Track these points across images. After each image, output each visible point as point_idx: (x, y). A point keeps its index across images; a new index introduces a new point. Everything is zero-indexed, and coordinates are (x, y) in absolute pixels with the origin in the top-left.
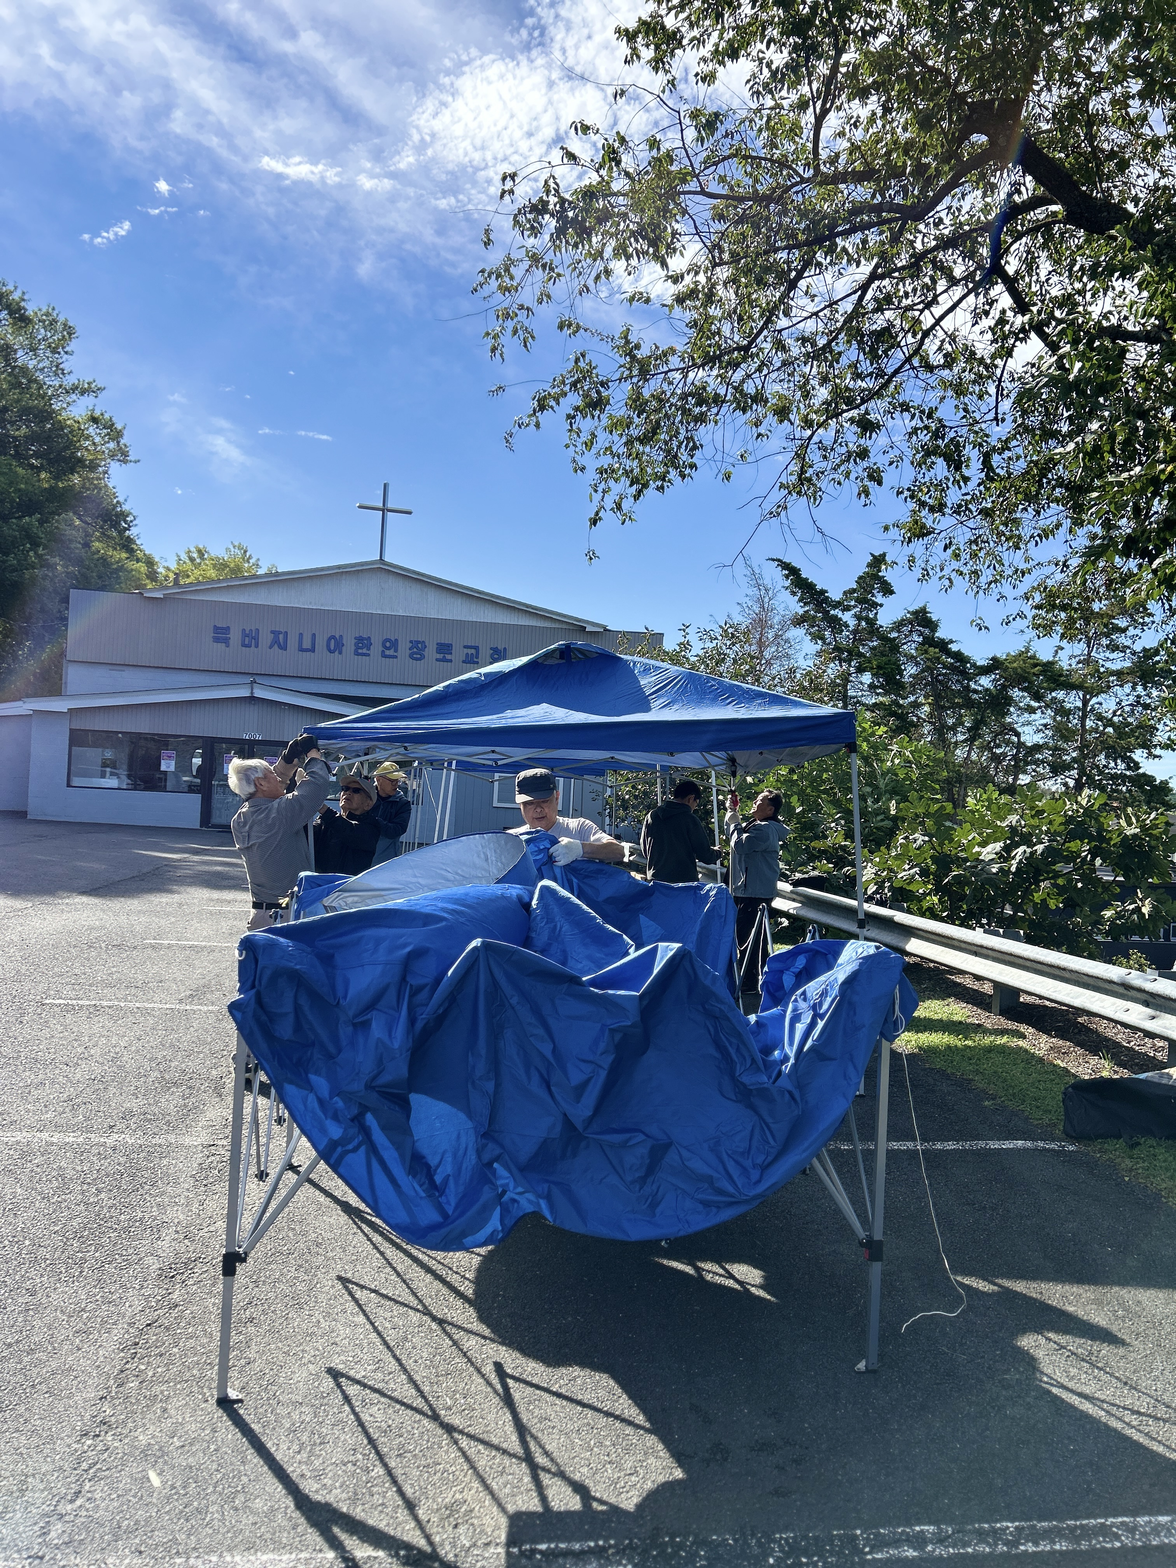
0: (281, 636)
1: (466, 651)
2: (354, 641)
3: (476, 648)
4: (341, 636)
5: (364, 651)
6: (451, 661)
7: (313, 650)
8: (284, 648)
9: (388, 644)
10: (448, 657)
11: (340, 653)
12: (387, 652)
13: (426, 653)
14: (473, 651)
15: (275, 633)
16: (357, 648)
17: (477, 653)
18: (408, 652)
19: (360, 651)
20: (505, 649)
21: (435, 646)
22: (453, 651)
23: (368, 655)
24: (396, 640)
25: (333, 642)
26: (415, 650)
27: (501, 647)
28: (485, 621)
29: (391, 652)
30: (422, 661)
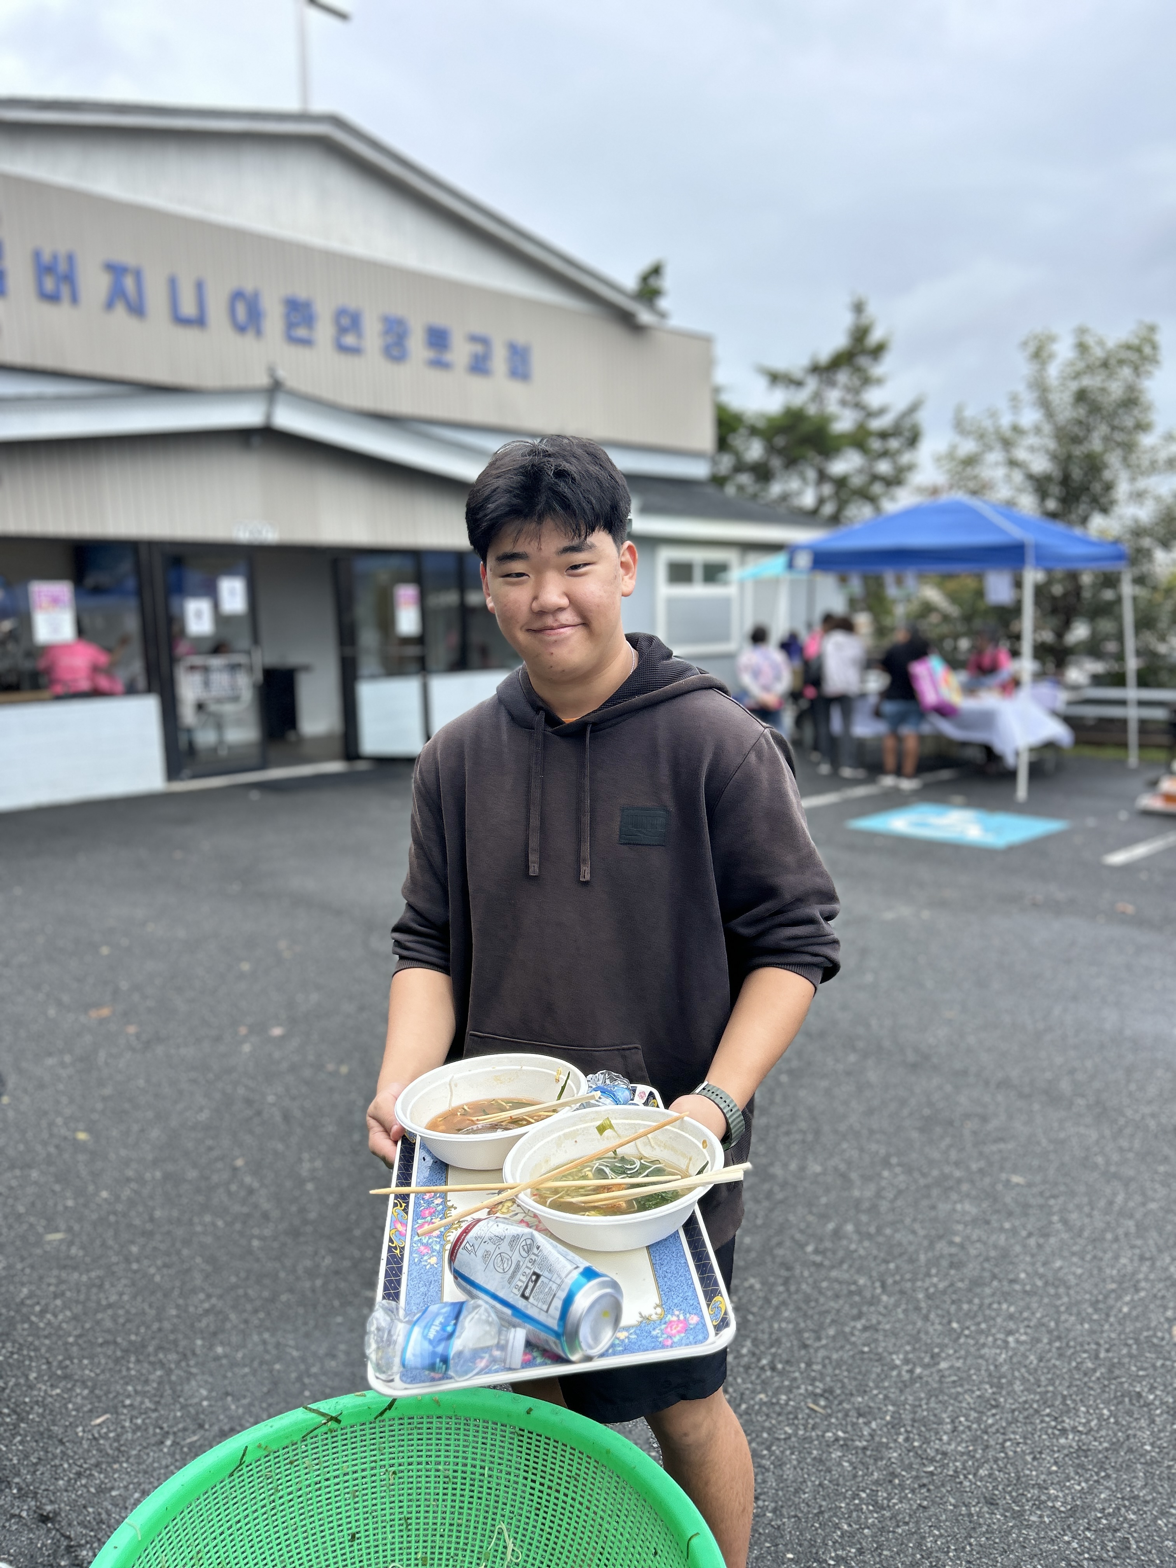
0: (129, 283)
1: (471, 346)
2: (282, 308)
3: (485, 341)
4: (255, 293)
5: (301, 332)
6: (449, 366)
7: (199, 321)
8: (137, 309)
9: (344, 321)
10: (445, 356)
11: (259, 332)
12: (345, 340)
13: (409, 344)
15: (116, 270)
16: (290, 326)
17: (488, 351)
18: (381, 341)
19: (296, 332)
20: (527, 346)
21: (423, 333)
22: (452, 346)
23: (312, 343)
24: (359, 312)
25: (241, 305)
26: (391, 337)
27: (521, 343)
28: (495, 285)
29: (352, 339)
30: (405, 365)
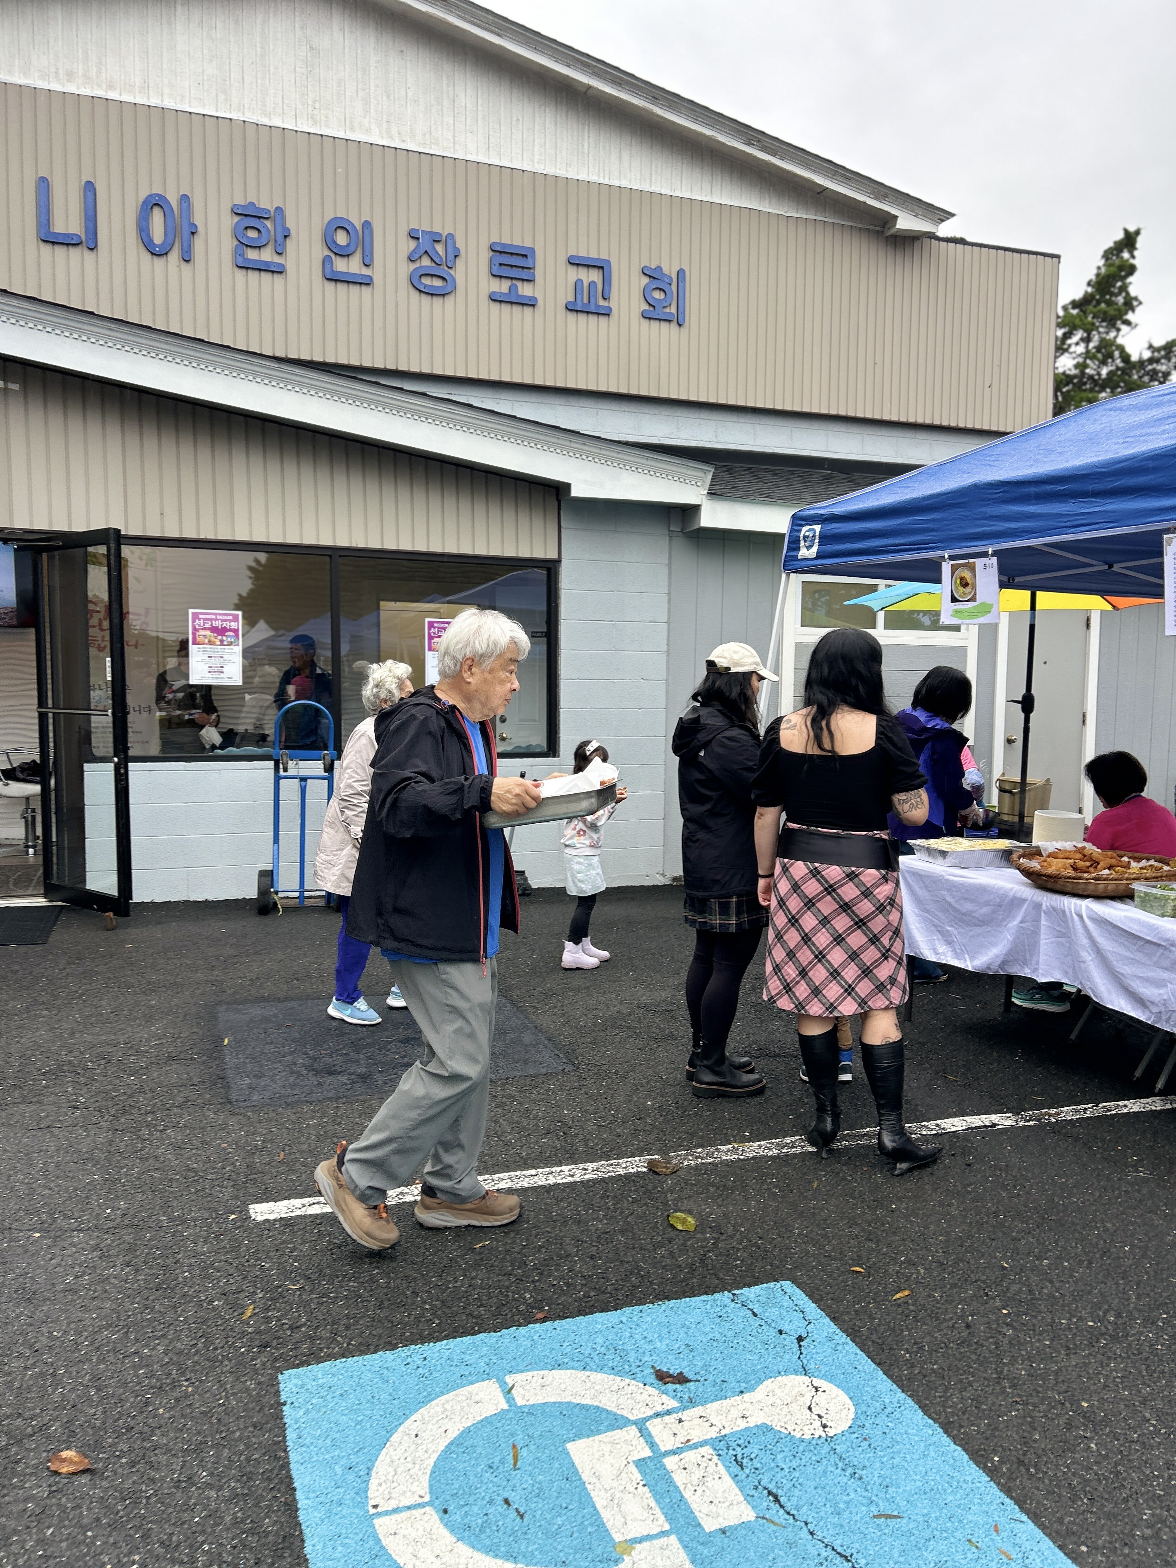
1: (575, 274)
2: (229, 221)
3: (601, 267)
5: (267, 255)
6: (531, 303)
7: (89, 241)
9: (341, 239)
10: (525, 290)
11: (187, 258)
12: (340, 265)
13: (459, 273)
14: (595, 276)
16: (242, 244)
17: (607, 281)
18: (406, 269)
19: (252, 254)
20: (681, 273)
21: (485, 255)
22: (538, 274)
23: (278, 271)
24: (367, 225)
25: (157, 215)
26: (426, 262)
27: (670, 269)
28: (625, 184)
29: (353, 266)
30: (449, 300)
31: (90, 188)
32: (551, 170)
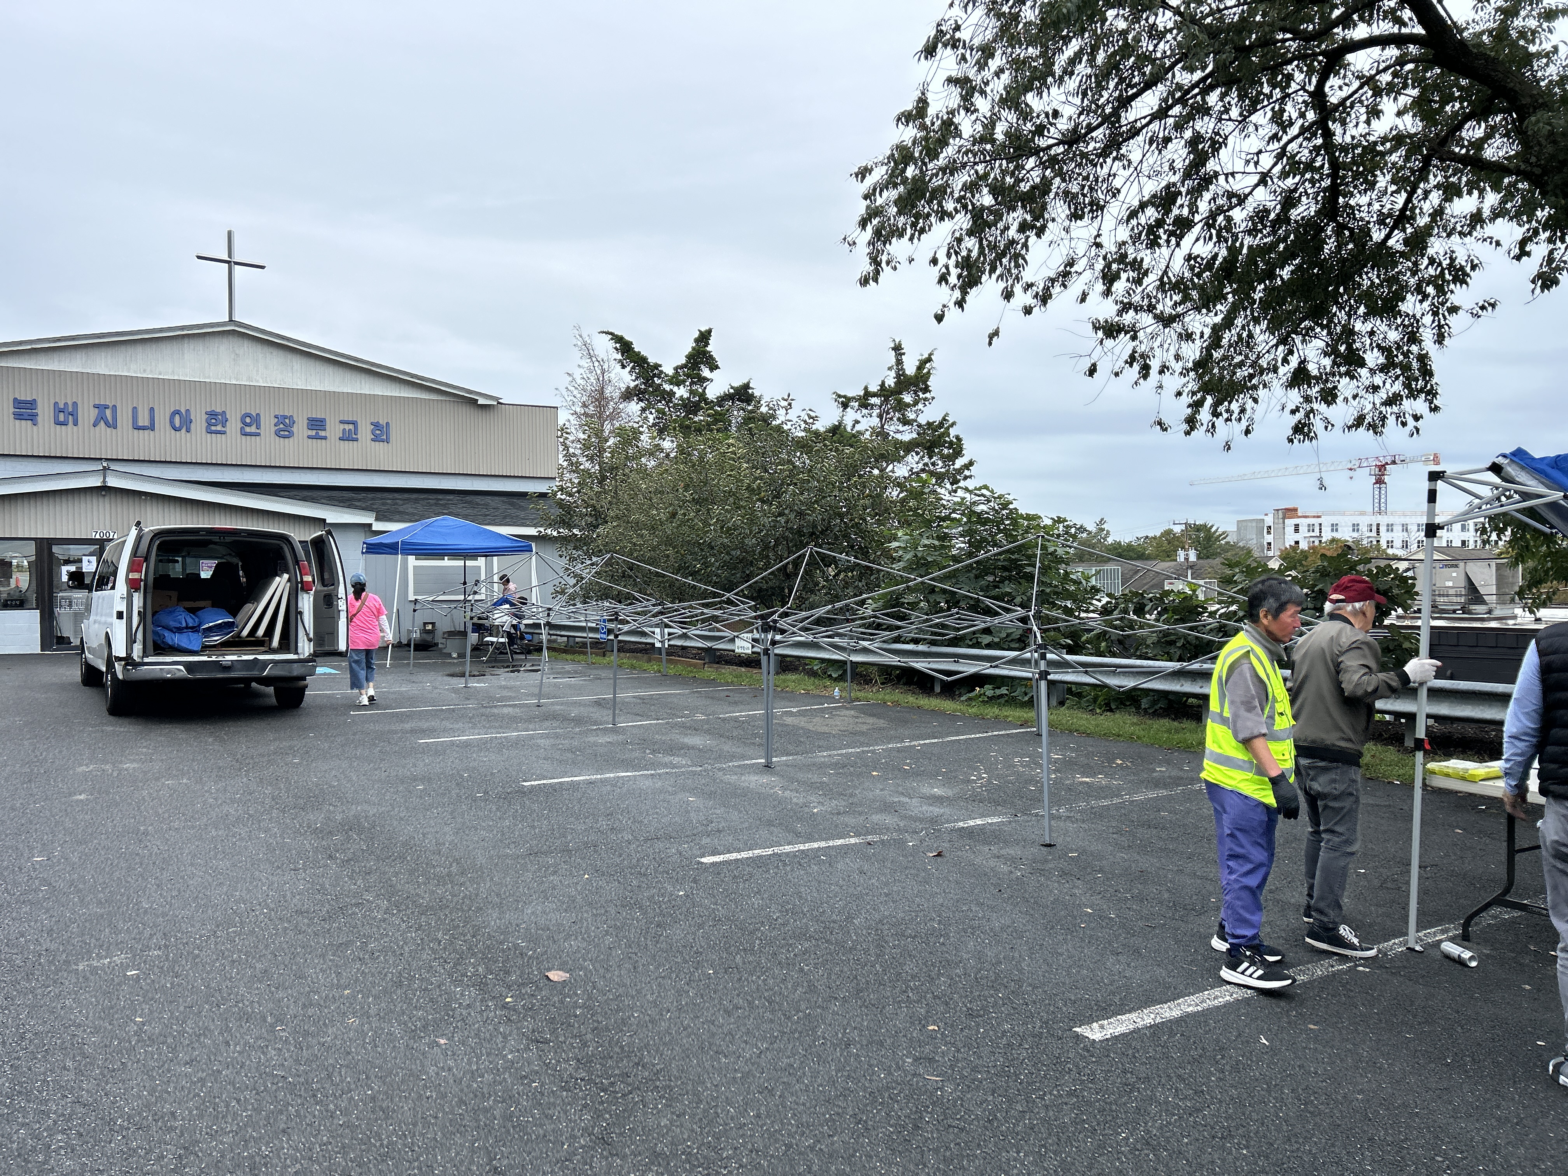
0: (108, 412)
2: (205, 417)
4: (188, 411)
5: (219, 428)
6: (325, 438)
7: (152, 427)
8: (112, 425)
11: (188, 431)
14: (351, 427)
15: (101, 408)
16: (210, 425)
17: (356, 428)
19: (213, 428)
20: (387, 424)
21: (306, 422)
22: (328, 427)
23: (224, 433)
24: (258, 415)
25: (177, 417)
26: (282, 426)
27: (383, 422)
28: (363, 392)
29: (253, 429)
30: (291, 439)
31: (152, 410)
32: (332, 389)
